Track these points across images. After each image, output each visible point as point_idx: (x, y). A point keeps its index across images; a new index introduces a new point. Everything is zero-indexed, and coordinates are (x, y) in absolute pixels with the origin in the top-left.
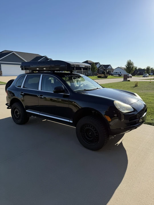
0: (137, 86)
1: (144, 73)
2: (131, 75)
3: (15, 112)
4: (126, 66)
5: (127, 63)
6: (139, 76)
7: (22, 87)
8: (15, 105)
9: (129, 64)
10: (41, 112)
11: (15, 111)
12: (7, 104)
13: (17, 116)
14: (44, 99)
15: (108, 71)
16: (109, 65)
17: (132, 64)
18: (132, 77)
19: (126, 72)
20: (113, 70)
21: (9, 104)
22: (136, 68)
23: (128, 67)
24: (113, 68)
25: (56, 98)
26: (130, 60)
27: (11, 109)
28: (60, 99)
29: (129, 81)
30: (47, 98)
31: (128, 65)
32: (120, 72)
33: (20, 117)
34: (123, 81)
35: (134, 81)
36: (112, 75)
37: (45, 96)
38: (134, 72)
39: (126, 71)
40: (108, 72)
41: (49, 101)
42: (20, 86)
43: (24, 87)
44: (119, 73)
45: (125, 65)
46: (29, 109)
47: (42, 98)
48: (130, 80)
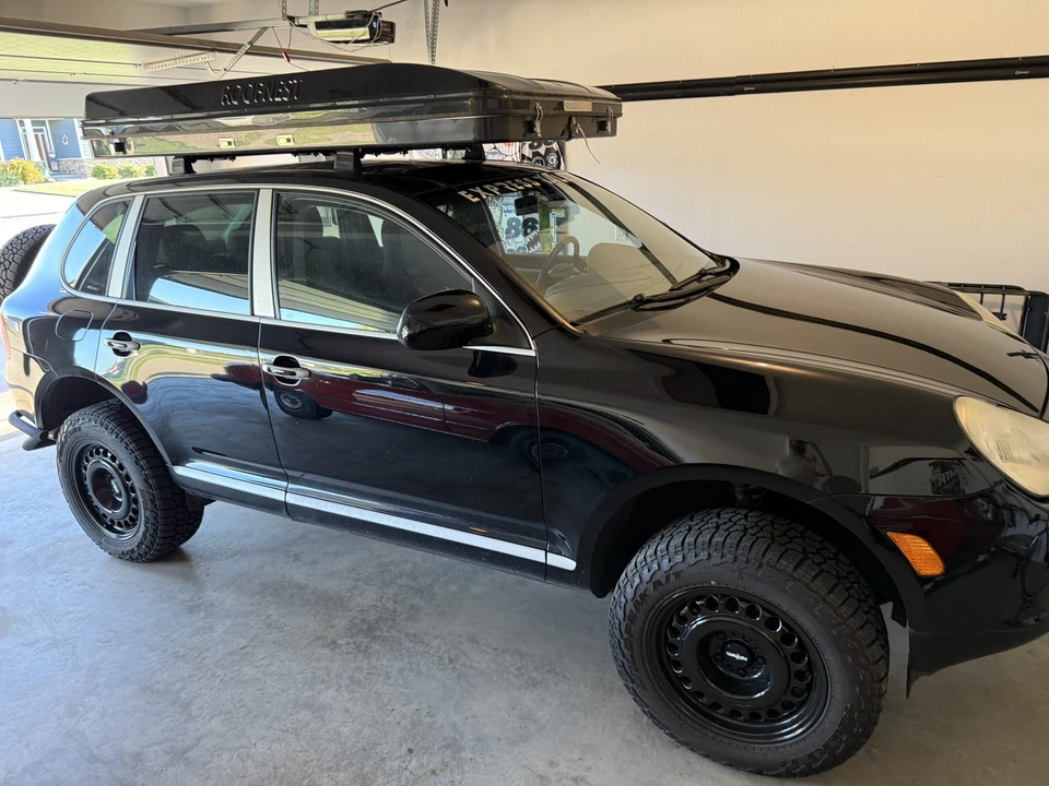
7: (115, 289)
33: (137, 512)
47: (294, 381)
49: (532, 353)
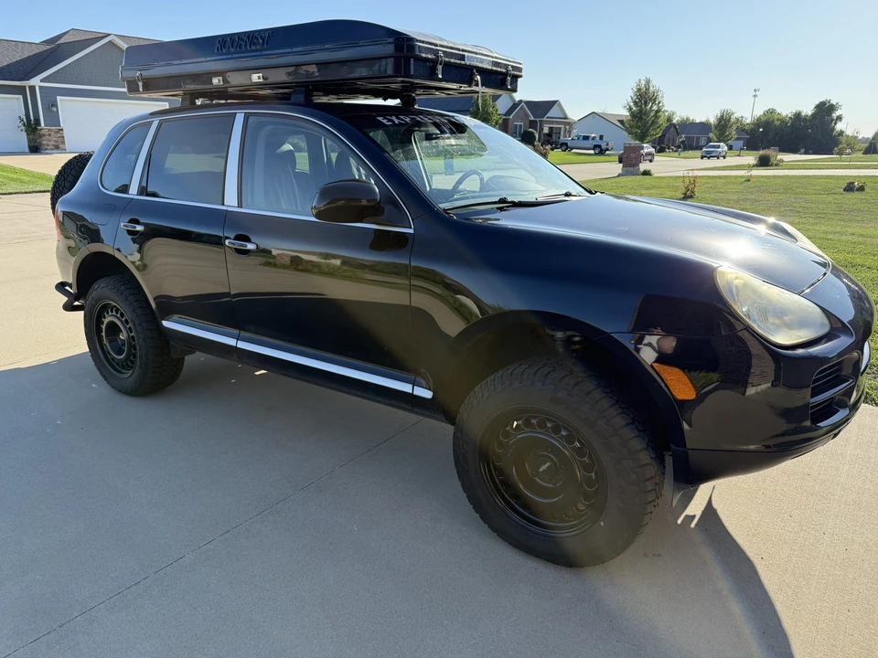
0: (691, 197)
1: (703, 142)
2: (653, 150)
3: (104, 327)
4: (630, 109)
5: (632, 94)
6: (683, 154)
7: (134, 189)
8: (103, 290)
9: (644, 99)
10: (244, 334)
11: (106, 321)
12: (61, 287)
13: (120, 353)
14: (261, 260)
15: (546, 130)
16: (553, 103)
17: (654, 99)
18: (656, 158)
19: (625, 133)
20: (570, 125)
21: (70, 286)
22: (669, 120)
23: (641, 111)
24: (569, 116)
25: (320, 255)
26: (648, 82)
27: (83, 312)
28: (334, 257)
29: (646, 173)
30: (275, 252)
31: (635, 103)
32: (601, 137)
33: (135, 356)
34: (619, 175)
35: (670, 174)
36: (565, 147)
37: (266, 243)
38: (663, 135)
39: (626, 130)
40: (549, 135)
41: (284, 267)
42: (125, 189)
43: (143, 191)
44: (598, 138)
45: (625, 103)
46: (176, 317)
47: (246, 252)
48: (653, 172)
49: (411, 231)
